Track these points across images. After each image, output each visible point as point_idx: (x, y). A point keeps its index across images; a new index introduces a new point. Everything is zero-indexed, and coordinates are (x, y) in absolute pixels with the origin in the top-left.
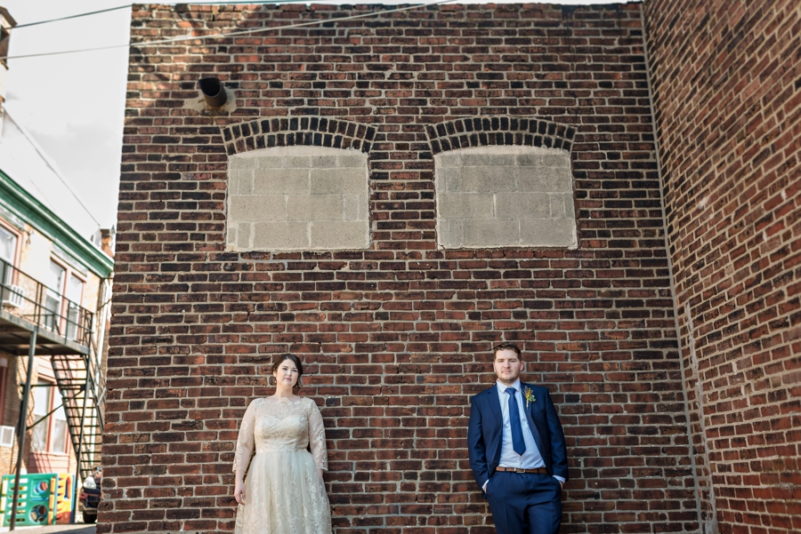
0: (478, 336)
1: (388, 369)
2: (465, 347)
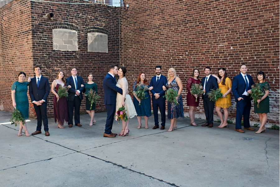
0: (94, 68)
1: (81, 73)
2: (92, 69)
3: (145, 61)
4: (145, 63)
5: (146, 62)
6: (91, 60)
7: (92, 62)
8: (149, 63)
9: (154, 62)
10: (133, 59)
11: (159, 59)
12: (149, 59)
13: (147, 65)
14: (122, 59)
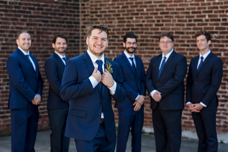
3: (143, 21)
4: (141, 25)
5: (146, 23)
6: (25, 16)
7: (26, 20)
8: (151, 25)
9: (164, 23)
10: (114, 15)
11: (176, 17)
12: (152, 17)
13: (148, 29)
14: (84, 16)
